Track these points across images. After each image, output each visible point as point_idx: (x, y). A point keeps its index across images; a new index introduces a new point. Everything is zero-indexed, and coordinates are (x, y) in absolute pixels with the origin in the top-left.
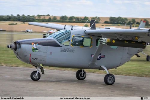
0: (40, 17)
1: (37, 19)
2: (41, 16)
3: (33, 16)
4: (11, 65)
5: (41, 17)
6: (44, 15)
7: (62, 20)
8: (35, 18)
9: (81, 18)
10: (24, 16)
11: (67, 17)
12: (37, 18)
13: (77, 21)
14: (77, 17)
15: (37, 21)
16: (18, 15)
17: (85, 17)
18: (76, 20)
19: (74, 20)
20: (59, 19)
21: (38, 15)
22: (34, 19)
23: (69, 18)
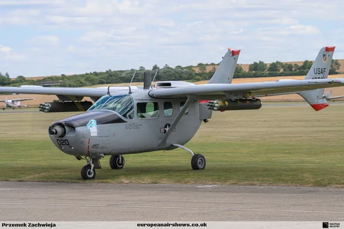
0: (205, 69)
1: (197, 74)
2: (207, 65)
3: (190, 68)
4: (140, 181)
5: (207, 67)
6: (213, 64)
7: (254, 72)
8: (194, 71)
9: (295, 65)
10: (168, 68)
11: (266, 65)
12: (197, 71)
13: (288, 72)
14: (286, 64)
15: (197, 77)
16: (155, 67)
17: (306, 62)
18: (284, 70)
19: (282, 70)
20: (246, 70)
21: (200, 65)
22: (191, 74)
23: (268, 66)
